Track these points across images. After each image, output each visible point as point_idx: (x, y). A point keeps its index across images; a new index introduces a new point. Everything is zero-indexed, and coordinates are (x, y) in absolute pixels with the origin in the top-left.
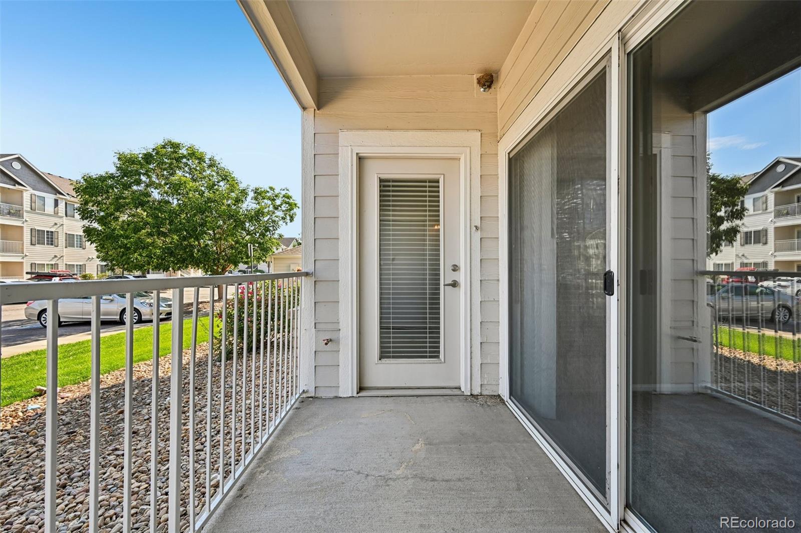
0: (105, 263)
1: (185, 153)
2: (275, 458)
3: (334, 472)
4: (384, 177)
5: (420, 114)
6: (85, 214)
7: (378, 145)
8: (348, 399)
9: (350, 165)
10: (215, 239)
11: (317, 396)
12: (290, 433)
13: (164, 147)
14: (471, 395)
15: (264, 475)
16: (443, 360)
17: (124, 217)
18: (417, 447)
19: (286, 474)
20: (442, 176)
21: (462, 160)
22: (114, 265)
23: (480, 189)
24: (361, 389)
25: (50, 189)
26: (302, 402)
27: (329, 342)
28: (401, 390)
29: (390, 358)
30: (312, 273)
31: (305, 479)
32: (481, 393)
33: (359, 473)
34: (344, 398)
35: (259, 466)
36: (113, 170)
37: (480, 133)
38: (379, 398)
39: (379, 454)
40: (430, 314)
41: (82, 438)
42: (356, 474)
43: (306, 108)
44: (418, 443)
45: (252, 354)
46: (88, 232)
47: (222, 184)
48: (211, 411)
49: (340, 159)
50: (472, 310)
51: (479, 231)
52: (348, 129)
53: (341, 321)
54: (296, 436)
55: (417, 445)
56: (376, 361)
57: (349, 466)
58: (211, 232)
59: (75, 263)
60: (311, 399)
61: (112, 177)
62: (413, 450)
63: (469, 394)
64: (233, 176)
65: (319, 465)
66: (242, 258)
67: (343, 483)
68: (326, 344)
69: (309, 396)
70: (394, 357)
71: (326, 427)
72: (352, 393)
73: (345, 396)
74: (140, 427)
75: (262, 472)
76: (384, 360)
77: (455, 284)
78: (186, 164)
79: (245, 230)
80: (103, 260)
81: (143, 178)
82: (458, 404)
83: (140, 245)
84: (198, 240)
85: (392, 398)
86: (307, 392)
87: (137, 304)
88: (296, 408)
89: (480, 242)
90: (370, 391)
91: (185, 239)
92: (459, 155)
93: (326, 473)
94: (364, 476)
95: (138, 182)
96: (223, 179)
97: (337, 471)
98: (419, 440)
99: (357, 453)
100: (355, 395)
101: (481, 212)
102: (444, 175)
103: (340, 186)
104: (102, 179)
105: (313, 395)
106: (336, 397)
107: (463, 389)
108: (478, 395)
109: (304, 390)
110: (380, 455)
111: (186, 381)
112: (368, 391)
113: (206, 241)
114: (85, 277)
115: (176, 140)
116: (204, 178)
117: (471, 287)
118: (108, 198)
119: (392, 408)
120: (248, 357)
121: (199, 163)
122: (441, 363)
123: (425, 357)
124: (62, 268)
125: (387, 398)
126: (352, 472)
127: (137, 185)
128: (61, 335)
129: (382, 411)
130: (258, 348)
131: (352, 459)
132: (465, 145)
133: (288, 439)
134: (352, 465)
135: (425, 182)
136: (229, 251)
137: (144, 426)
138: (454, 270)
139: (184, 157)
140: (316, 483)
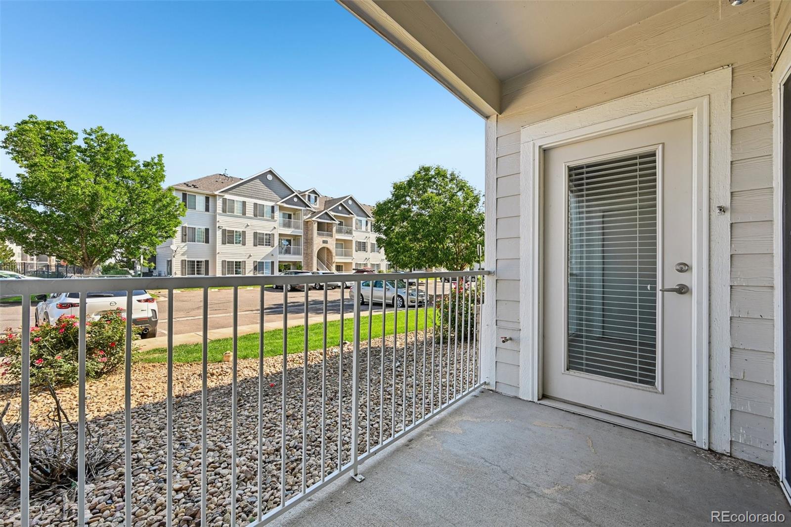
0: (389, 263)
1: (433, 174)
2: (442, 429)
3: (483, 461)
4: (572, 164)
5: (621, 78)
6: (377, 229)
7: (565, 131)
8: (528, 403)
9: (532, 160)
10: (456, 242)
11: (497, 391)
12: (461, 414)
13: (419, 173)
14: (710, 449)
15: (429, 438)
16: (660, 390)
17: (397, 229)
18: (584, 477)
19: (444, 445)
20: (661, 146)
21: (695, 118)
22: (394, 264)
23: (729, 151)
24: (544, 396)
25: (364, 215)
26: (482, 392)
27: (507, 340)
28: (596, 412)
29: (583, 371)
30: (494, 272)
31: (456, 455)
32: (731, 453)
33: (505, 472)
34: (524, 400)
35: (428, 431)
36: (390, 197)
37: (730, 69)
38: (563, 412)
39: (535, 465)
40: (641, 326)
41: (348, 375)
42: (501, 472)
43: (489, 117)
44: (587, 474)
45: (461, 342)
46: (379, 240)
47: (459, 194)
48: (416, 380)
49: (521, 157)
50: (712, 328)
51: (728, 214)
52: (529, 124)
53: (521, 320)
54: (464, 418)
55: (585, 475)
56: (563, 370)
57: (498, 462)
58: (451, 236)
59: (375, 263)
60: (491, 392)
61: (389, 201)
62: (577, 477)
63: (707, 448)
64: (468, 185)
65: (472, 449)
66: (475, 258)
67: (486, 474)
68: (504, 342)
69: (491, 389)
70: (587, 371)
71: (493, 421)
72: (533, 398)
73: (525, 399)
74: (374, 378)
75: (428, 435)
76: (572, 372)
77: (682, 290)
78: (434, 183)
79: (478, 232)
80: (389, 261)
81: (408, 199)
82: (677, 454)
83: (406, 249)
84: (441, 243)
85: (578, 416)
86: (488, 384)
87: (401, 293)
88: (475, 396)
89: (729, 230)
90: (554, 401)
91: (432, 242)
92: (690, 111)
93: (476, 459)
94: (508, 477)
95: (404, 203)
96: (460, 190)
97: (486, 461)
98: (590, 471)
99: (512, 454)
100: (536, 400)
101: (731, 185)
102: (663, 144)
103: (521, 184)
104: (385, 203)
105: (494, 388)
106: (516, 398)
107: (694, 438)
108: (723, 455)
109: (485, 382)
110: (535, 467)
111: (410, 354)
112: (552, 401)
113: (448, 243)
114: (380, 272)
115: (427, 165)
116: (447, 191)
117: (710, 296)
118: (388, 217)
119: (574, 427)
120: (458, 344)
121: (443, 179)
122: (656, 393)
123: (634, 380)
124: (369, 266)
125: (573, 415)
126: (499, 468)
127: (404, 204)
128: (363, 311)
129: (560, 425)
130: (466, 338)
131: (504, 457)
132: (699, 95)
133: (458, 418)
134: (502, 462)
135: (635, 158)
136: (465, 251)
137: (376, 378)
138: (681, 271)
139: (433, 177)
140: (463, 463)
